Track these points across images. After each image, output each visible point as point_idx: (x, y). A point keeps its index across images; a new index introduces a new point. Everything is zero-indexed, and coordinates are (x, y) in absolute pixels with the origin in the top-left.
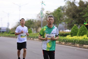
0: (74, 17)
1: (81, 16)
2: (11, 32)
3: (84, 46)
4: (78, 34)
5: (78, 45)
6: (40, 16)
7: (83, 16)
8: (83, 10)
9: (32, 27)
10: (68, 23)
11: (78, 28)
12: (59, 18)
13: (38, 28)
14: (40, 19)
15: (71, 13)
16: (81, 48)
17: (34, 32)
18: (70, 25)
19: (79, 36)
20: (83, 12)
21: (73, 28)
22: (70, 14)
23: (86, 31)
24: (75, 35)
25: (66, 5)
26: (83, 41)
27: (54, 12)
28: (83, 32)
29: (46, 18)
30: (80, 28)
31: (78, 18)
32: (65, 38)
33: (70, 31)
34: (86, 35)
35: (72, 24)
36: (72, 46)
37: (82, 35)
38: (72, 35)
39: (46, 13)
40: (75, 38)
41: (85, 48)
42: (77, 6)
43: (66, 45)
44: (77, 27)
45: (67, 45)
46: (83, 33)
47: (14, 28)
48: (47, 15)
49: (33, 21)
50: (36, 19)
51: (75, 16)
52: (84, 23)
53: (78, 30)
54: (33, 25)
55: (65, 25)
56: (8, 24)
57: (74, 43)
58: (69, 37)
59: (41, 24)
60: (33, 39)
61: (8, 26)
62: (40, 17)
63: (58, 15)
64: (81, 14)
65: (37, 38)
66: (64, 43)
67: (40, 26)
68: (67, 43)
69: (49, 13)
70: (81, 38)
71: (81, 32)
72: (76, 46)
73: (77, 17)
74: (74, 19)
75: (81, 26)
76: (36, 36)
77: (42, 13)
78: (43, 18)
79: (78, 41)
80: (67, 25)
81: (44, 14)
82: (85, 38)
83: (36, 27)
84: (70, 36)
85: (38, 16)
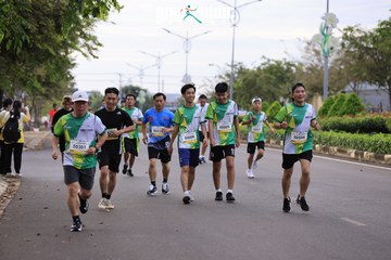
6: (318, 48)
9: (285, 96)
14: (320, 60)
27: (379, 31)
29: (342, 55)
39: (345, 37)
48: (347, 43)
49: (289, 70)
50: (302, 60)
59: (321, 82)
62: (317, 53)
67: (317, 89)
69: (357, 35)
77: (325, 32)
78: (333, 57)
81: (336, 40)
85: (311, 47)
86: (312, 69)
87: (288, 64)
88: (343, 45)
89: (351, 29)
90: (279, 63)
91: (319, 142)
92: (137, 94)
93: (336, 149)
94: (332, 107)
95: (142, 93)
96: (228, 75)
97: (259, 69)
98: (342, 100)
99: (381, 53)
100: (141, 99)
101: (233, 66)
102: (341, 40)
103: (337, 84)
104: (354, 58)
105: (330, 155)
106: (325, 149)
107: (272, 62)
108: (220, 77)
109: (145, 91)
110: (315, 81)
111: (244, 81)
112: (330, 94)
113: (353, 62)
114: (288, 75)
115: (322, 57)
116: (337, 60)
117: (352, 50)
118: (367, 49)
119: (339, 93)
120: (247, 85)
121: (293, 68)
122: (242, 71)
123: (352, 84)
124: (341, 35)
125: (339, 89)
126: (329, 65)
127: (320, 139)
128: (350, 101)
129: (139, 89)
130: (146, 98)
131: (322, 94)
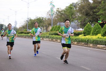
0: (87, 14)
1: (95, 13)
2: (19, 31)
3: (98, 46)
4: (91, 33)
5: (91, 45)
6: (50, 13)
7: (97, 14)
8: (97, 6)
9: (42, 26)
10: (81, 22)
11: (92, 26)
12: (71, 15)
13: (48, 26)
14: (50, 17)
15: (84, 10)
16: (95, 48)
17: (44, 31)
18: (83, 23)
19: (93, 35)
20: (97, 9)
21: (86, 27)
22: (82, 12)
23: (100, 30)
24: (89, 34)
25: (79, 1)
26: (97, 41)
27: (66, 9)
28: (97, 30)
29: (56, 15)
30: (94, 26)
31: (92, 15)
32: (77, 37)
33: (83, 30)
34: (100, 34)
35: (85, 23)
36: (85, 46)
37: (96, 34)
38: (85, 34)
39: (57, 11)
40: (88, 37)
41: (99, 48)
42: (90, 3)
43: (78, 45)
44: (90, 25)
45: (80, 45)
46: (97, 32)
47: (22, 27)
48: (57, 12)
49: (43, 19)
50: (46, 17)
51: (89, 13)
52: (99, 22)
53: (91, 29)
54: (42, 23)
55: (77, 23)
56: (16, 22)
57: (87, 42)
58: (81, 37)
59: (51, 23)
60: (43, 39)
61: (16, 25)
62: (50, 15)
63: (70, 12)
64: (95, 11)
65: (46, 38)
66: (76, 43)
67: (50, 24)
68: (79, 43)
69: (60, 10)
70: (94, 37)
71: (95, 31)
72: (89, 46)
73: (90, 15)
74: (87, 17)
75: (94, 24)
76: (45, 35)
77: (52, 10)
78: (54, 16)
79: (91, 40)
80: (79, 23)
81: (54, 12)
82: (99, 38)
83: (46, 26)
84: (83, 35)
85: (48, 13)
86: (49, 19)
87: (42, 18)
88: (56, 13)
89: (58, 9)
90: (40, 18)
91: (51, 38)
92: (3, 26)
93: (55, 40)
94: (54, 29)
95: (4, 26)
96: (27, 21)
97: (35, 19)
98: (56, 27)
99: (66, 15)
100: (4, 27)
101: (28, 19)
102: (56, 12)
103: (55, 23)
104: (59, 16)
105: (53, 41)
106: (52, 40)
107: (38, 17)
108: (25, 21)
109: (5, 25)
110: (49, 22)
111: (31, 22)
112: (53, 26)
113: (59, 17)
114: (42, 21)
115: (51, 16)
116: (55, 17)
117: (59, 14)
118: (63, 14)
119: (56, 25)
120: (32, 23)
121: (44, 19)
122: (31, 20)
123: (59, 23)
124: (56, 10)
125: (56, 24)
126: (53, 18)
127: (51, 37)
128: (58, 27)
129: (3, 25)
130: (5, 27)
131: (51, 26)
